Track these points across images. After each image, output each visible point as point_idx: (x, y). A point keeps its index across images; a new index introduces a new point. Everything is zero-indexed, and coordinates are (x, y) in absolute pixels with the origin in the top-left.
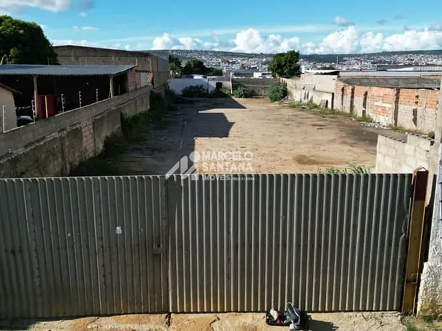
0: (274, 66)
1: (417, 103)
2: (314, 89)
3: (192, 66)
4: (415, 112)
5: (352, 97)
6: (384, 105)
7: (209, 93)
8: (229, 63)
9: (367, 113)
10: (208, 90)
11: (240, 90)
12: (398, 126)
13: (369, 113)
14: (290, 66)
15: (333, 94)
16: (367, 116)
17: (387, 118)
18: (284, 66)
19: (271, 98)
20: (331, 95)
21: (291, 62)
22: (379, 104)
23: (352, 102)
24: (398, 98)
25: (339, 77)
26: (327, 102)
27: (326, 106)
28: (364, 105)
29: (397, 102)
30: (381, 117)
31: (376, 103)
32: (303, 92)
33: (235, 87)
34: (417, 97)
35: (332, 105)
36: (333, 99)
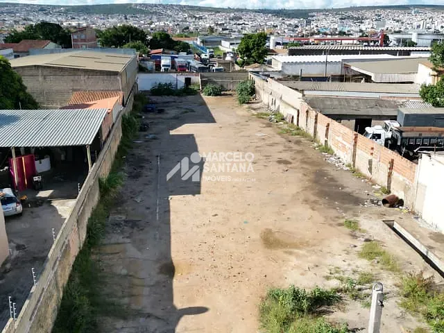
0: (242, 49)
1: (372, 154)
2: (281, 98)
3: (159, 39)
4: (370, 162)
5: (316, 122)
6: (345, 143)
7: (179, 88)
8: (196, 18)
9: (329, 143)
10: (177, 85)
11: (209, 87)
12: (356, 167)
13: (330, 143)
14: (258, 49)
15: (298, 111)
16: (329, 147)
17: (346, 156)
18: (252, 49)
19: (240, 101)
20: (296, 111)
21: (258, 45)
22: (340, 139)
23: (315, 128)
24: (356, 143)
25: (304, 95)
26: (293, 117)
27: (292, 122)
28: (326, 135)
29: (355, 145)
30: (341, 152)
31: (337, 138)
32: (271, 97)
33: (204, 83)
34: (372, 149)
35: (298, 122)
36: (298, 116)
